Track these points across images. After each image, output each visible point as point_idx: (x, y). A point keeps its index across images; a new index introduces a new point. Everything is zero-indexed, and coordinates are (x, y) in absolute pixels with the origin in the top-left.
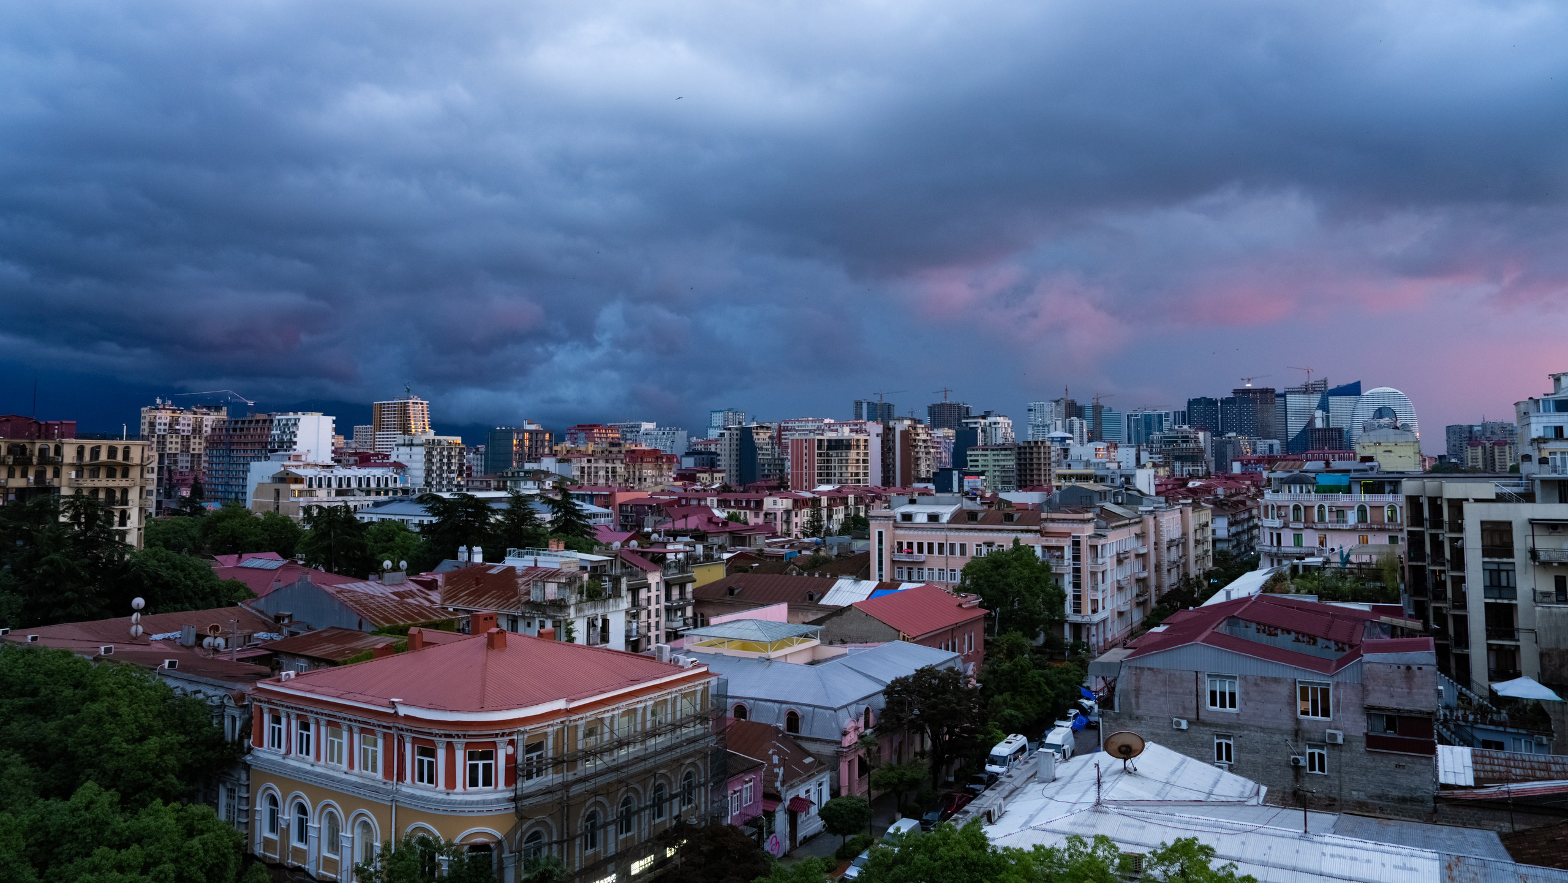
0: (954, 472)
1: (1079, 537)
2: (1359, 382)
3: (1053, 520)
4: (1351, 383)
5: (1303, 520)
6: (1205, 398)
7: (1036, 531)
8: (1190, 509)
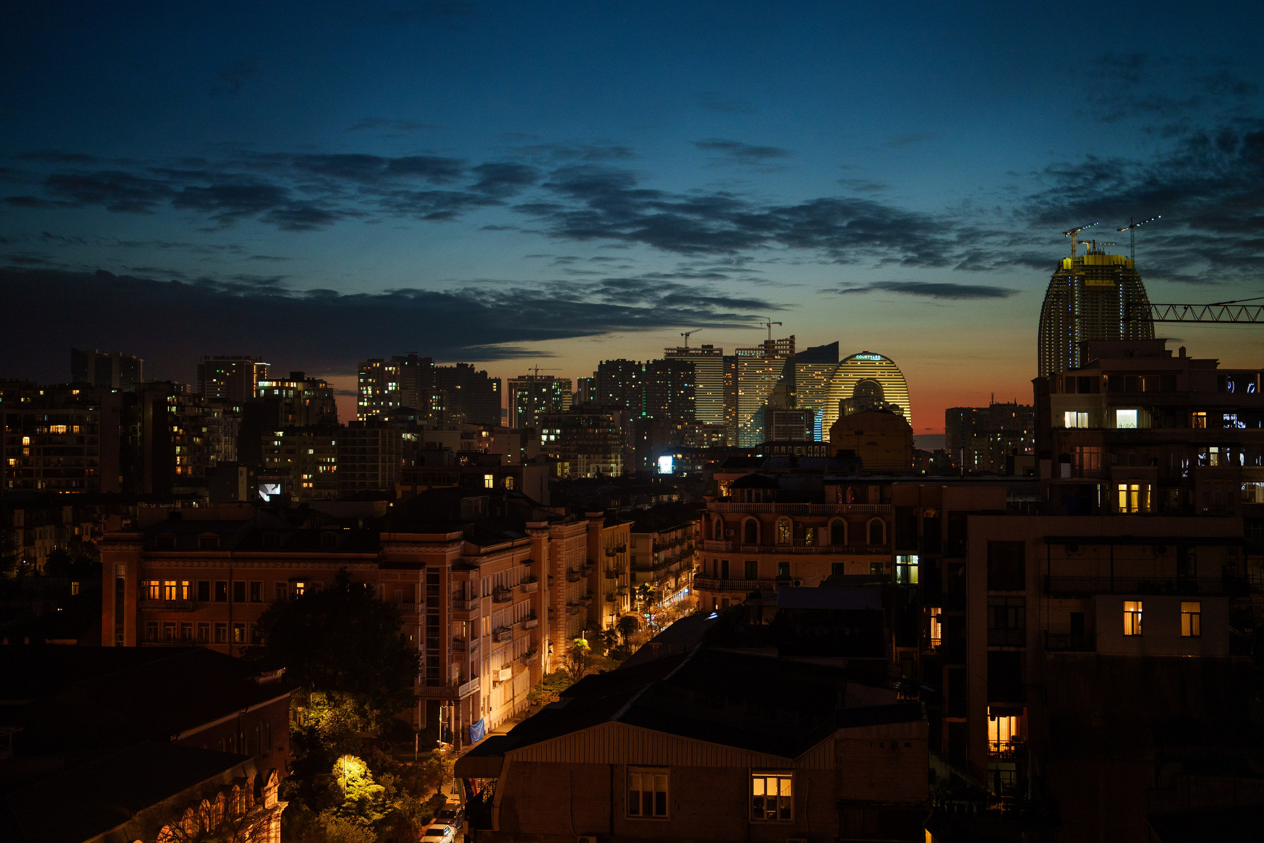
0: (240, 469)
1: (437, 570)
2: (838, 342)
3: (398, 543)
4: (826, 344)
5: (759, 541)
6: (624, 360)
7: (374, 561)
8: (601, 524)
